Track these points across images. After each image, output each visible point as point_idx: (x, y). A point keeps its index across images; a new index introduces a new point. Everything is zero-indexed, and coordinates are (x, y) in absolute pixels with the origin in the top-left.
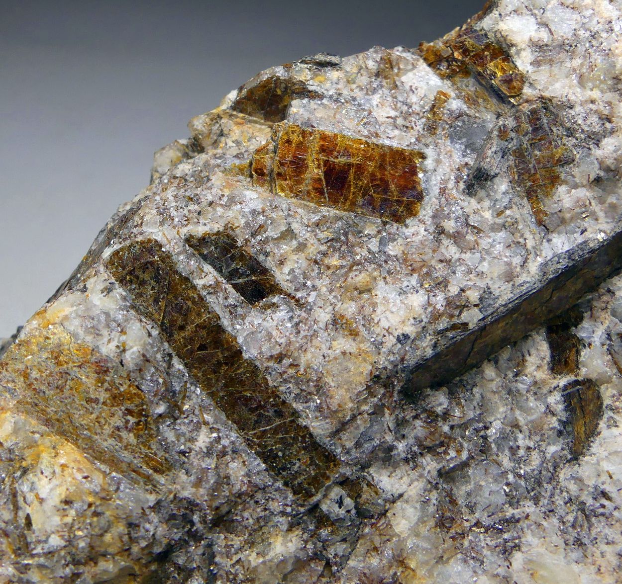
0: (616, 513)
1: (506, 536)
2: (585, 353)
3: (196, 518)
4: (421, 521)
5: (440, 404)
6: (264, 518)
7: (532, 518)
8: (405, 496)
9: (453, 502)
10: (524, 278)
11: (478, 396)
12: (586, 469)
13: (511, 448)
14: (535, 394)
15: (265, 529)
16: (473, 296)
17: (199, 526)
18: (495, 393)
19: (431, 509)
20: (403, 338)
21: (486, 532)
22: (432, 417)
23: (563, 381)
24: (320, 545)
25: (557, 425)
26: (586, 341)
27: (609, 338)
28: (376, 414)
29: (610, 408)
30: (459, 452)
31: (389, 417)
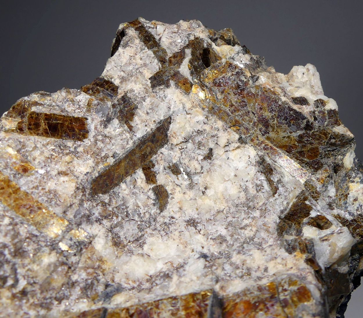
0: (177, 221)
1: (140, 241)
2: (158, 176)
3: (6, 252)
4: (106, 243)
5: (106, 199)
7: (149, 232)
8: (98, 235)
9: (119, 237)
10: (128, 146)
11: (121, 196)
12: (165, 213)
13: (138, 214)
14: (143, 192)
15: (39, 254)
16: (111, 154)
17: (8, 256)
18: (127, 195)
19: (110, 238)
20: (87, 174)
21: (133, 243)
22: (104, 204)
23: (152, 186)
24: (65, 259)
25: (153, 202)
26: (158, 172)
27: (165, 169)
28: (81, 204)
29: (171, 194)
30: (117, 217)
31: (86, 205)
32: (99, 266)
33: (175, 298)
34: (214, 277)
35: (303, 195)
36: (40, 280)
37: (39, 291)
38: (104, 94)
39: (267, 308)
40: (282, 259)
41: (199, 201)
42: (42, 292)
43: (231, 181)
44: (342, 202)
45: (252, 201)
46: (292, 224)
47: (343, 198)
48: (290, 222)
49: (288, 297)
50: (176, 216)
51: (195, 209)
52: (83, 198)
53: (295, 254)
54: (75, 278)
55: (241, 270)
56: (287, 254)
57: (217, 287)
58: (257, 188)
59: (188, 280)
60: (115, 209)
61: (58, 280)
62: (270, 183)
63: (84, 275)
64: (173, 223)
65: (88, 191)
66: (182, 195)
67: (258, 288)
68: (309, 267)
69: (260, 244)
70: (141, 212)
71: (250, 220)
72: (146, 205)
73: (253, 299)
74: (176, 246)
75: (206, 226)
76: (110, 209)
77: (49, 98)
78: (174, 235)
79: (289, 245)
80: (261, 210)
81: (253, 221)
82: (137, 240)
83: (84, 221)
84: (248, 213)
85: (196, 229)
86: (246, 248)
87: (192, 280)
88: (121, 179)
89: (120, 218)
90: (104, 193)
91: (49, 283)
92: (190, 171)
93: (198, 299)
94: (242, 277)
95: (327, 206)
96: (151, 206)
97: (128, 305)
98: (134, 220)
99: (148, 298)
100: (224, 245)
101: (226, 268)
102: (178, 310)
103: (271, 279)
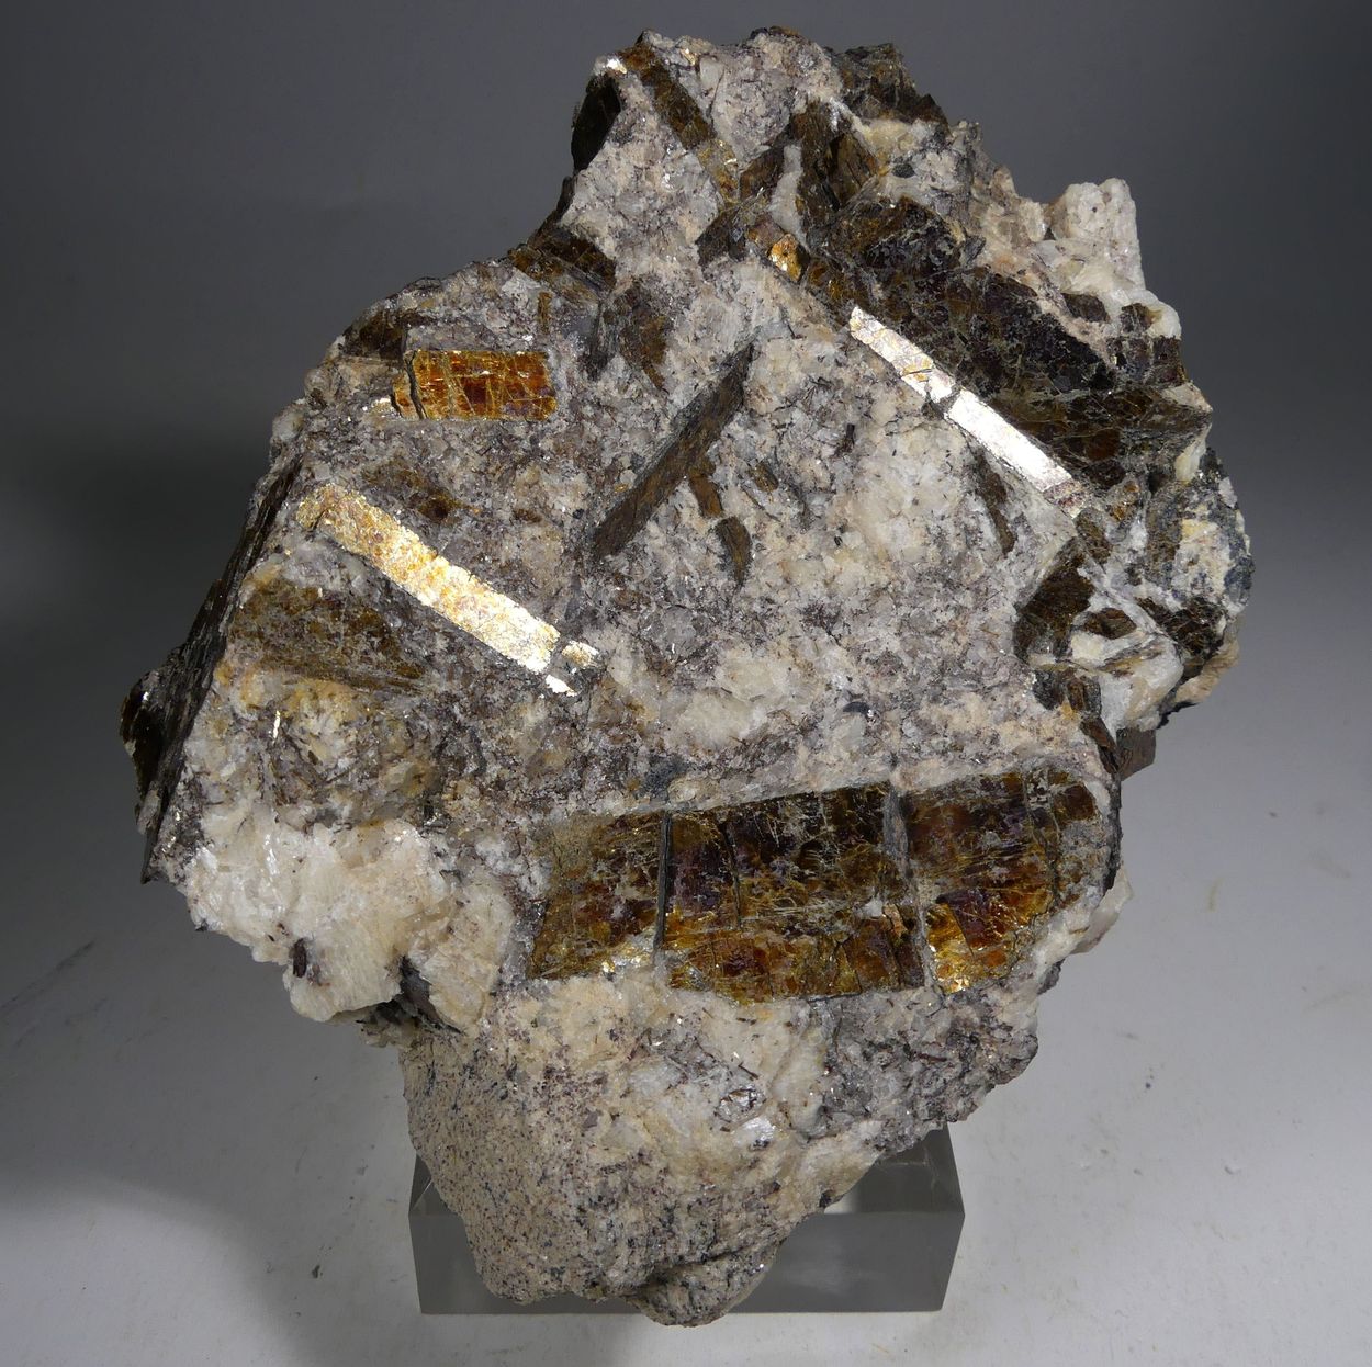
0: (780, 611)
1: (705, 658)
2: (724, 497)
3: (456, 710)
4: (636, 667)
5: (623, 566)
6: (511, 695)
7: (720, 637)
8: (617, 652)
9: (655, 648)
10: (661, 435)
11: (650, 554)
12: (750, 589)
13: (689, 592)
14: (695, 539)
15: (514, 707)
16: (625, 461)
17: (461, 717)
18: (663, 548)
19: (642, 655)
20: (578, 514)
21: (688, 662)
22: (619, 579)
23: (714, 523)
24: (561, 709)
25: (719, 561)
26: (723, 485)
27: (740, 477)
28: (576, 587)
29: (755, 536)
30: (648, 604)
31: (586, 586)
32: (630, 720)
33: (811, 797)
34: (887, 753)
35: (1073, 550)
36: (523, 758)
37: (526, 779)
38: (576, 278)
39: (1004, 825)
40: (1032, 718)
41: (830, 562)
42: (531, 780)
43: (905, 517)
44: (1160, 564)
45: (954, 568)
46: (1046, 626)
47: (1164, 556)
48: (1040, 620)
49: (1047, 806)
50: (780, 597)
51: (821, 584)
52: (579, 571)
53: (1060, 708)
54: (586, 746)
55: (941, 739)
56: (1039, 708)
57: (895, 777)
58: (969, 537)
59: (833, 759)
60: (641, 587)
61: (557, 755)
62: (996, 522)
63: (604, 742)
64: (772, 615)
65: (586, 556)
66: (783, 541)
67: (982, 781)
68: (1089, 741)
69: (977, 677)
70: (695, 586)
71: (951, 614)
72: (703, 570)
73: (972, 804)
74: (785, 670)
75: (851, 628)
76: (633, 588)
77: (440, 297)
78: (779, 643)
79: (1044, 685)
80: (977, 591)
81: (957, 618)
82: (697, 655)
83: (586, 624)
84: (945, 597)
85: (829, 633)
86: (948, 688)
87: (840, 760)
88: (647, 514)
89: (654, 606)
90: (615, 552)
91: (541, 762)
92: (801, 484)
93: (859, 802)
94: (943, 753)
95: (1125, 576)
96: (715, 571)
97: (710, 804)
98: (684, 607)
99: (750, 792)
100: (900, 679)
101: (908, 732)
102: (821, 821)
103: (1010, 765)
